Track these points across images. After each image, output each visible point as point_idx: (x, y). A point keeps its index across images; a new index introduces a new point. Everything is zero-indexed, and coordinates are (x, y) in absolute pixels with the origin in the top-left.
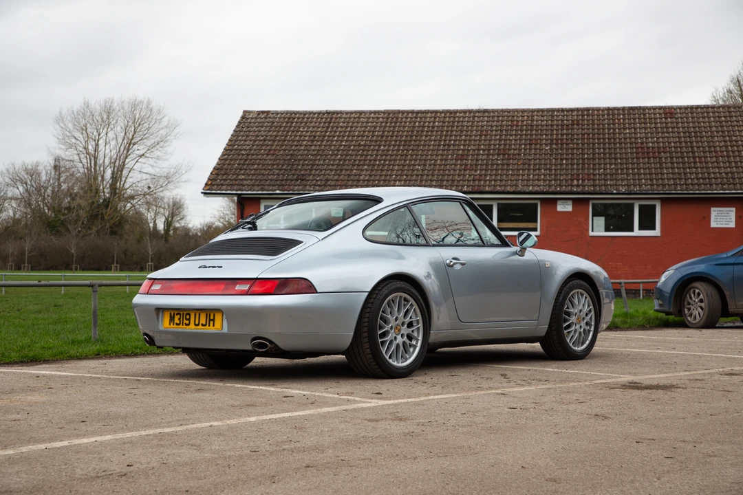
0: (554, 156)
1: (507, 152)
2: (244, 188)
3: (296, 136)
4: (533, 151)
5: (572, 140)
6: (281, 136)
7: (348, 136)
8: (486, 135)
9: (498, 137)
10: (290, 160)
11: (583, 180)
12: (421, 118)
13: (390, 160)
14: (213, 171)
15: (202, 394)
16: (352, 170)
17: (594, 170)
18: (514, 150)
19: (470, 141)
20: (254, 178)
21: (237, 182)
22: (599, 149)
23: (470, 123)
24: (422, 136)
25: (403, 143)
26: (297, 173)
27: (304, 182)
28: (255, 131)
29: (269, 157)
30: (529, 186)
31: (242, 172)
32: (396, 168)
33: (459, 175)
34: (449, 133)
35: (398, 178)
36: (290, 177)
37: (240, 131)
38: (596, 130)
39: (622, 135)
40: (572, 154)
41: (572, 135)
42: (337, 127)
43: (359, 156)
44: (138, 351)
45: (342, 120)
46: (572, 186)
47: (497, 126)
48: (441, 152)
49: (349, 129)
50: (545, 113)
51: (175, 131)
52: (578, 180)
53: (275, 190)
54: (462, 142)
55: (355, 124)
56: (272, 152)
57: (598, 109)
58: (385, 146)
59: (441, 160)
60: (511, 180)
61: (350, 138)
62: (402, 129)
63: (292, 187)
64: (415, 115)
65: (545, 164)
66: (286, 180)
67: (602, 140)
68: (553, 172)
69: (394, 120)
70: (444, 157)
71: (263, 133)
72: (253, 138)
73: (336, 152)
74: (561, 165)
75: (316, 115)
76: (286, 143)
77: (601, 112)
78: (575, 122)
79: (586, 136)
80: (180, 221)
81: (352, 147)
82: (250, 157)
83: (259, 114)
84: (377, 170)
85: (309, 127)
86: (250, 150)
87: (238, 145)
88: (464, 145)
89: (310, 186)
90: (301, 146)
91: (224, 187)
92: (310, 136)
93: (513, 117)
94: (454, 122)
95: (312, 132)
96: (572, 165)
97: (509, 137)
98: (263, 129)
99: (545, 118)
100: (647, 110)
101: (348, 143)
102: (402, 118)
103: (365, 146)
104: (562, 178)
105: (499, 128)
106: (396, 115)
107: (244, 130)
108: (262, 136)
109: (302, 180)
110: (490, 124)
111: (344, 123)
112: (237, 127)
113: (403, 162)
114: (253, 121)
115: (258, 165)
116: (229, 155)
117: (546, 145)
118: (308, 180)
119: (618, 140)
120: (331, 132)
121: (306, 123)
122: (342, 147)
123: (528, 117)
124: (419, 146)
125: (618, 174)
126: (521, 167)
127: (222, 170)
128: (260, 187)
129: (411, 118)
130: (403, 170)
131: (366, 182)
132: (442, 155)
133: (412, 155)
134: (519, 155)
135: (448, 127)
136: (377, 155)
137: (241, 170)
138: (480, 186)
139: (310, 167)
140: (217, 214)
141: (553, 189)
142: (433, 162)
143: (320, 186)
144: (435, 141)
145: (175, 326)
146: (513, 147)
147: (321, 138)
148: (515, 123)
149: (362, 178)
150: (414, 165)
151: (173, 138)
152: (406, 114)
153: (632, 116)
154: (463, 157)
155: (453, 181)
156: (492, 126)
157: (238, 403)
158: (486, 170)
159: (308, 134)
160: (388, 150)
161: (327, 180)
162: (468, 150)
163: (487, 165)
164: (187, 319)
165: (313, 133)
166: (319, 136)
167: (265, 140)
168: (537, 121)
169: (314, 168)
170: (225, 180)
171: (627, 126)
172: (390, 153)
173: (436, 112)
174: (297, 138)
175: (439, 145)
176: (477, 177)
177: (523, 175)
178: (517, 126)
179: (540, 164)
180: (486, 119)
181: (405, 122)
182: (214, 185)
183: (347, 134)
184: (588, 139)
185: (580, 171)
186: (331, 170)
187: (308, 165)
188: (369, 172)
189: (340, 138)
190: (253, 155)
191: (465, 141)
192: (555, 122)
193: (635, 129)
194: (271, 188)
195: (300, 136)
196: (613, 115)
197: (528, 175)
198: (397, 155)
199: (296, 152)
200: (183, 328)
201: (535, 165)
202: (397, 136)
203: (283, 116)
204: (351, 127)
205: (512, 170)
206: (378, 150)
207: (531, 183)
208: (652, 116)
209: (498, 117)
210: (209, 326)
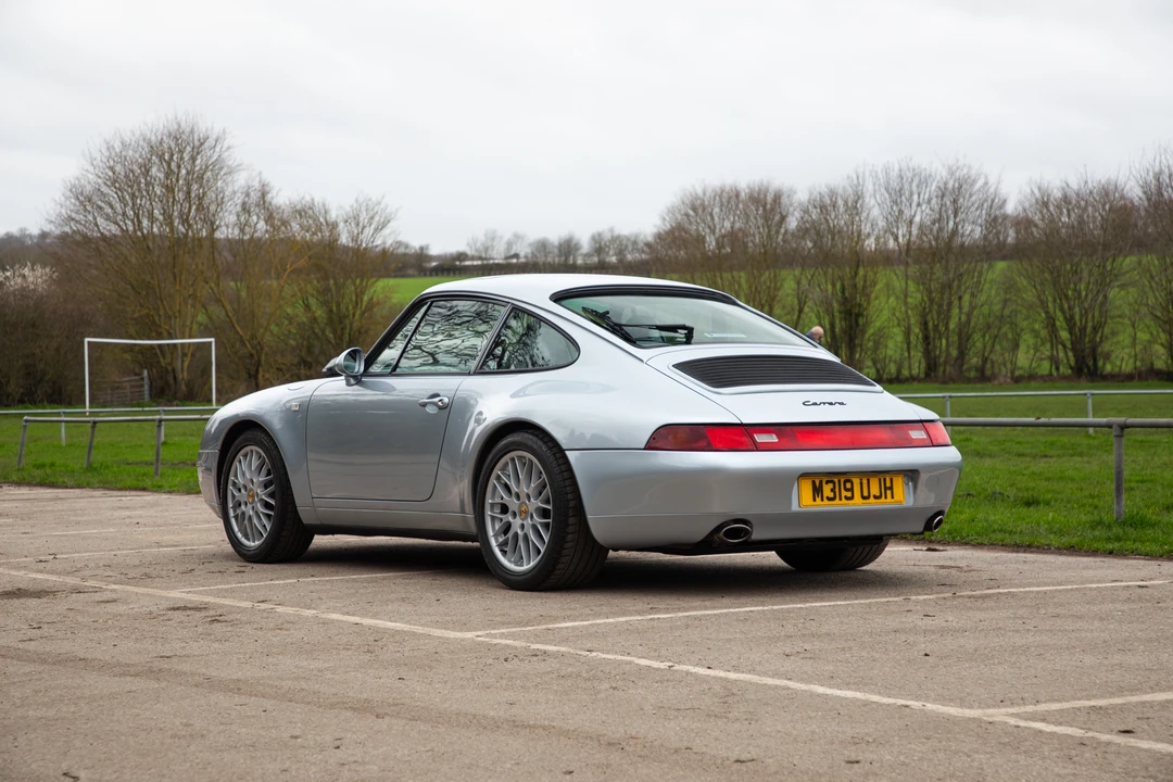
145: (826, 502)
164: (846, 490)
200: (840, 505)
210: (886, 498)
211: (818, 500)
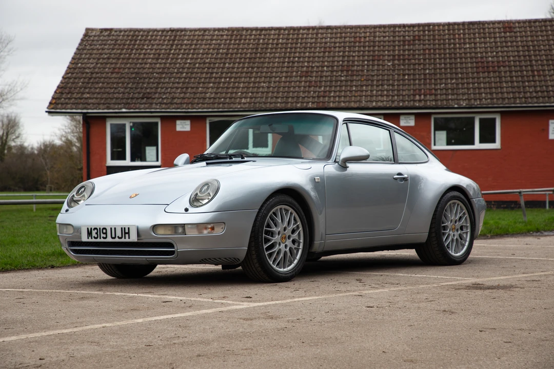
0: (396, 72)
1: (350, 68)
2: (89, 107)
3: (140, 54)
4: (376, 67)
5: (414, 55)
6: (125, 54)
7: (193, 54)
8: (329, 52)
9: (341, 54)
10: (135, 78)
11: (425, 95)
12: (265, 35)
13: (236, 78)
14: (57, 90)
15: (86, 302)
16: (197, 88)
17: (435, 85)
18: (358, 66)
19: (314, 57)
20: (99, 96)
21: (82, 101)
22: (440, 64)
23: (314, 40)
24: (266, 53)
25: (247, 60)
26: (143, 91)
27: (150, 101)
28: (98, 49)
29: (114, 75)
30: (372, 102)
31: (87, 90)
32: (241, 85)
33: (304, 92)
34: (293, 50)
35: (244, 95)
36: (136, 95)
37: (83, 49)
38: (437, 46)
39: (463, 50)
40: (414, 70)
41: (413, 51)
42: (182, 45)
43: (204, 74)
44: (8, 266)
45: (187, 37)
46: (414, 101)
47: (340, 43)
48: (285, 69)
49: (193, 47)
50: (387, 29)
51: (9, 46)
52: (420, 95)
53: (121, 109)
54: (306, 59)
55: (199, 42)
56: (116, 70)
57: (439, 25)
58: (230, 64)
59: (286, 77)
60: (355, 96)
61: (195, 56)
62: (246, 46)
63: (138, 106)
64: (258, 32)
65: (388, 80)
66: (132, 98)
67: (443, 56)
68: (396, 87)
69: (238, 37)
70: (289, 74)
71: (106, 51)
72: (97, 56)
73: (181, 70)
74: (404, 80)
75: (160, 33)
76: (130, 61)
77: (441, 27)
78: (417, 38)
79: (427, 51)
80: (15, 140)
81: (197, 65)
82: (94, 75)
83: (101, 32)
84: (222, 88)
85: (153, 45)
86: (94, 68)
87: (82, 64)
88: (308, 62)
89: (156, 104)
90: (146, 64)
91: (69, 106)
92: (154, 54)
93: (356, 33)
94: (297, 39)
95: (156, 50)
96: (414, 80)
97: (352, 53)
98: (106, 47)
99: (387, 34)
100: (486, 25)
101: (193, 61)
102: (246, 36)
103: (210, 63)
104: (404, 93)
105: (342, 44)
106: (240, 32)
107: (87, 47)
108: (106, 54)
109: (148, 98)
110: (333, 40)
111: (188, 40)
112: (80, 44)
113: (248, 79)
114: (96, 38)
115: (103, 83)
116: (72, 73)
117: (389, 61)
118: (154, 98)
119: (458, 55)
120: (175, 50)
121: (150, 41)
122: (187, 65)
123: (371, 33)
124: (263, 63)
125: (459, 89)
126: (365, 83)
127: (66, 88)
128: (106, 106)
129: (255, 35)
130: (248, 88)
131: (212, 100)
132: (286, 72)
133: (257, 73)
134: (362, 71)
135: (292, 44)
136: (222, 73)
137: (85, 88)
138: (325, 102)
139: (155, 85)
140: (59, 133)
141: (396, 104)
142: (277, 79)
143: (166, 104)
144: (279, 58)
146: (356, 63)
147: (166, 56)
148: (358, 39)
149: (208, 95)
150: (259, 82)
151: (6, 54)
152: (249, 31)
153: (472, 31)
154: (307, 74)
155: (298, 97)
156: (335, 43)
157: (121, 308)
158: (331, 87)
159: (153, 51)
160: (233, 68)
161: (173, 98)
162: (313, 67)
163: (331, 81)
165: (158, 51)
166: (163, 54)
167: (108, 58)
168: (379, 37)
169: (160, 86)
170: (70, 99)
171: (467, 40)
172: (235, 70)
173: (279, 29)
174: (142, 56)
175: (284, 63)
176: (322, 94)
177: (366, 91)
178: (360, 42)
179: (383, 80)
180: (329, 35)
181: (250, 40)
182: (58, 104)
183: (192, 51)
184: (429, 54)
185: (422, 86)
186: (177, 88)
187: (153, 83)
188: (215, 90)
189: (185, 56)
190: (97, 73)
191: (309, 57)
192: (397, 38)
193: (475, 43)
194: (116, 107)
195: (145, 54)
196: (454, 30)
197: (372, 91)
198: (242, 73)
199: (141, 71)
201: (378, 81)
202: (241, 54)
203: (126, 33)
204: (196, 45)
205: (356, 86)
206: (223, 68)
207: (374, 98)
208: (492, 30)
209: (341, 33)
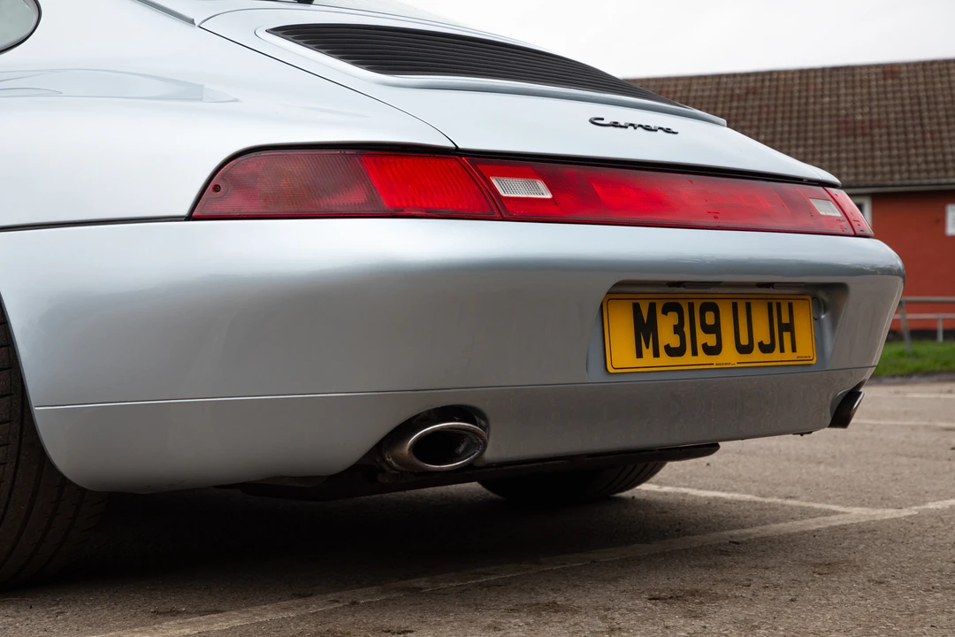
38: (781, 101)
39: (819, 106)
164: (706, 328)
200: (695, 367)
210: (782, 350)
211: (648, 352)
